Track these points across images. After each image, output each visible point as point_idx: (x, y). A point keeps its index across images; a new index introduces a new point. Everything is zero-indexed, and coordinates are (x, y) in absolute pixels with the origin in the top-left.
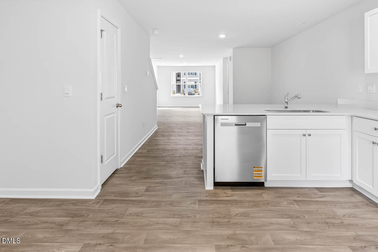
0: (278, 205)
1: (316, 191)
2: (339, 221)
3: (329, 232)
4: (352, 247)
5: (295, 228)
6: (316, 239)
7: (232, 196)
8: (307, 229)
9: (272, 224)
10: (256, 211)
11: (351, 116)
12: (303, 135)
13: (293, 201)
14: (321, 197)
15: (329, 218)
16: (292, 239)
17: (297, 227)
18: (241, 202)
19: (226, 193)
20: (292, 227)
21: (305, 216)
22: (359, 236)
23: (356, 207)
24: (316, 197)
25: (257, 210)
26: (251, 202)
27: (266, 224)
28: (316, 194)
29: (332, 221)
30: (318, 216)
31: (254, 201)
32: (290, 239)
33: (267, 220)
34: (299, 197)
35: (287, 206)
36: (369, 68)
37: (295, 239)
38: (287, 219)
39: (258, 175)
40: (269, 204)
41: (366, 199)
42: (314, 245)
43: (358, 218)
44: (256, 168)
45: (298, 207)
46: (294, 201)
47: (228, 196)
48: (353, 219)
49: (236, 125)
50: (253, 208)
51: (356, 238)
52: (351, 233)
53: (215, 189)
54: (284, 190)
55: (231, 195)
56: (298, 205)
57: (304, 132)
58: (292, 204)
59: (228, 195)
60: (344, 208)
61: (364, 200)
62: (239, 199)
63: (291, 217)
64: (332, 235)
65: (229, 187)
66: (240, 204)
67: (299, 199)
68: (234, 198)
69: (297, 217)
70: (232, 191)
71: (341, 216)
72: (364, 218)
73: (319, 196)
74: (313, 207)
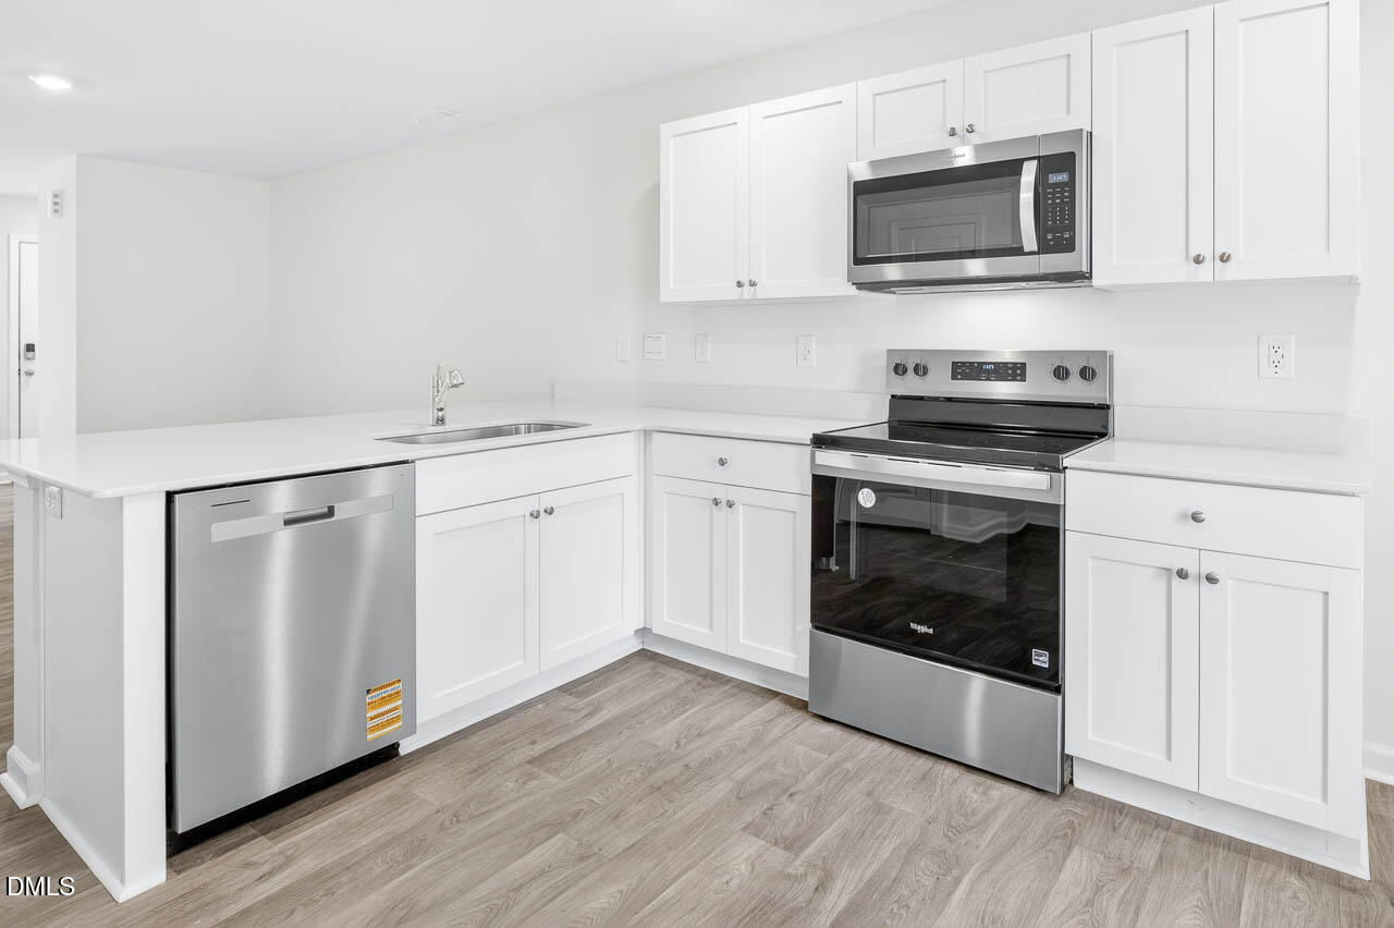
0: (491, 803)
1: (567, 701)
2: (679, 765)
3: (679, 815)
4: (749, 825)
5: (594, 858)
6: (665, 858)
7: (289, 861)
8: (623, 842)
9: (517, 889)
10: (430, 872)
11: (645, 431)
12: (531, 515)
13: (528, 766)
14: (591, 714)
15: (651, 771)
16: (609, 904)
17: (596, 849)
18: (347, 866)
19: (248, 865)
20: (583, 858)
21: (592, 801)
22: (742, 783)
23: (685, 703)
24: (578, 718)
25: (430, 867)
26: (388, 843)
27: (500, 903)
28: (572, 710)
29: (661, 774)
30: (623, 778)
31: (395, 839)
32: (604, 909)
33: (494, 883)
34: (533, 743)
35: (522, 792)
36: (671, 286)
37: (618, 896)
38: (550, 841)
39: (385, 718)
40: (461, 818)
41: (689, 671)
42: (675, 879)
43: (708, 732)
44: (375, 690)
45: (552, 779)
46: (528, 762)
47: (271, 873)
48: (699, 742)
49: (288, 522)
50: (411, 867)
51: (743, 795)
52: (722, 789)
53: (179, 872)
54: (474, 739)
55: (281, 860)
56: (549, 771)
57: (533, 504)
58: (532, 777)
59: (265, 868)
60: (664, 720)
61: (690, 677)
62: (329, 859)
63: (556, 826)
64: (691, 820)
65: (248, 829)
66: (344, 879)
67: (538, 749)
68: (307, 865)
69: (576, 815)
70: (270, 839)
71: (672, 750)
72: (718, 728)
73: (586, 712)
74: (590, 760)
